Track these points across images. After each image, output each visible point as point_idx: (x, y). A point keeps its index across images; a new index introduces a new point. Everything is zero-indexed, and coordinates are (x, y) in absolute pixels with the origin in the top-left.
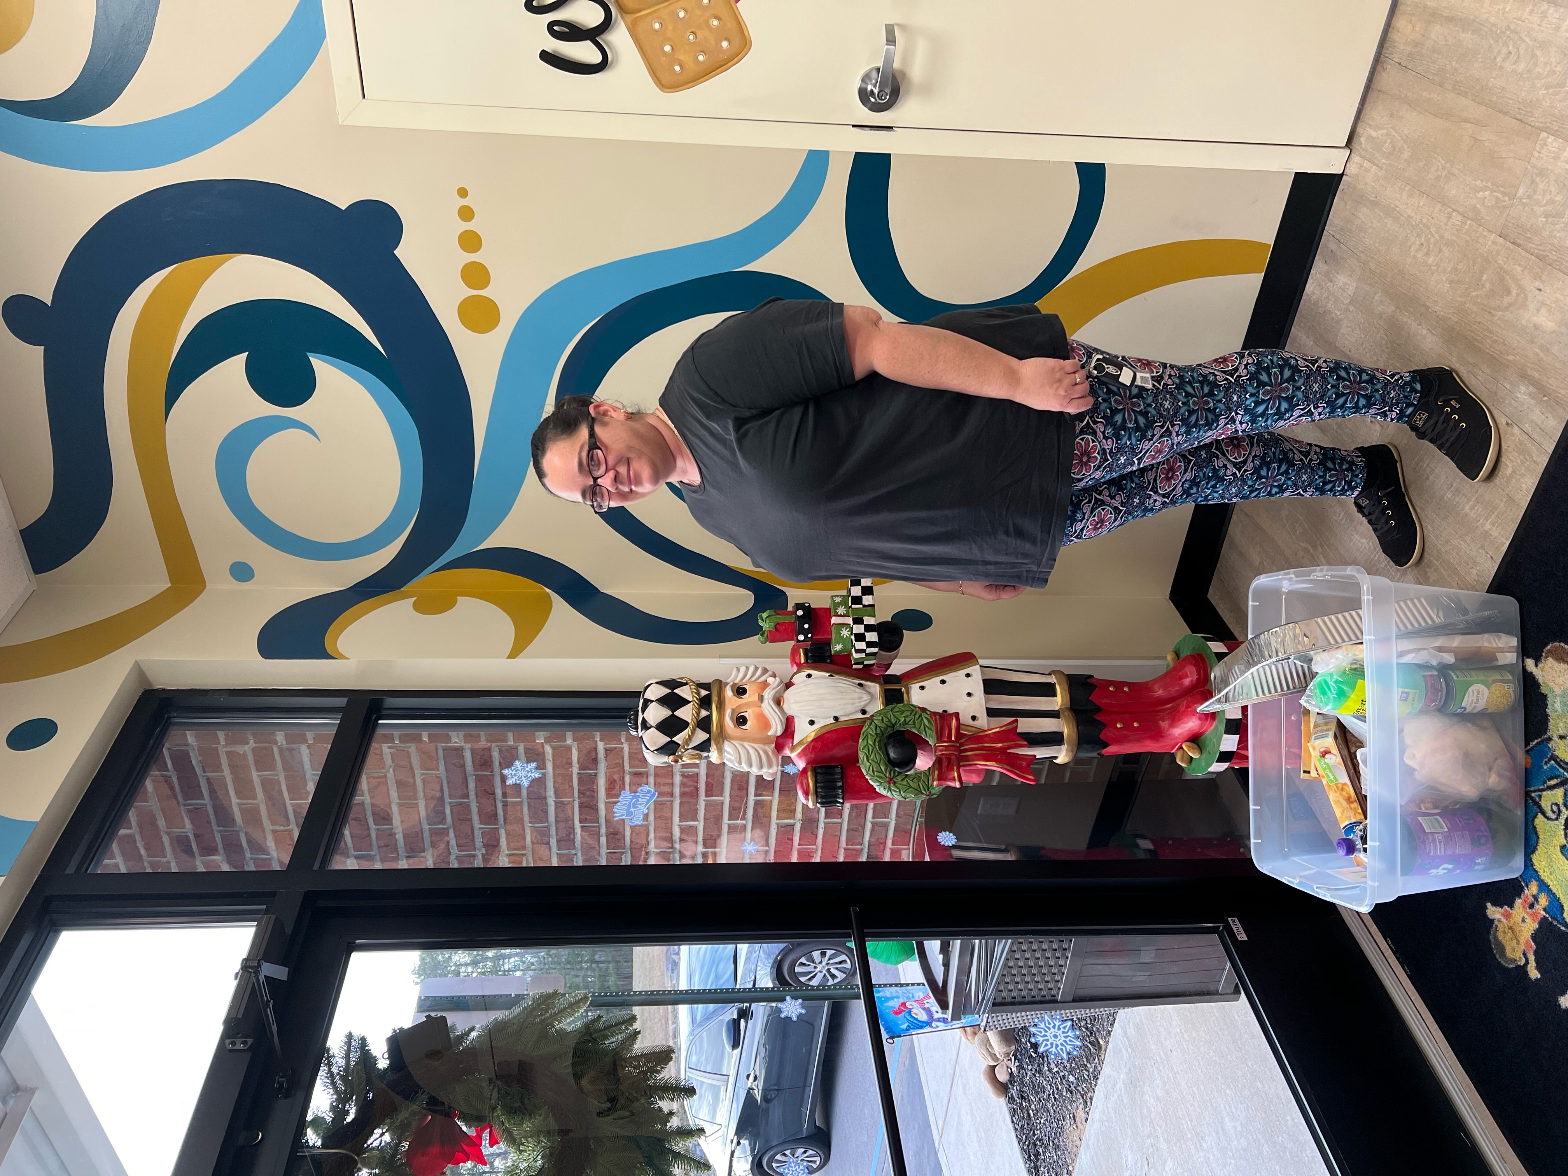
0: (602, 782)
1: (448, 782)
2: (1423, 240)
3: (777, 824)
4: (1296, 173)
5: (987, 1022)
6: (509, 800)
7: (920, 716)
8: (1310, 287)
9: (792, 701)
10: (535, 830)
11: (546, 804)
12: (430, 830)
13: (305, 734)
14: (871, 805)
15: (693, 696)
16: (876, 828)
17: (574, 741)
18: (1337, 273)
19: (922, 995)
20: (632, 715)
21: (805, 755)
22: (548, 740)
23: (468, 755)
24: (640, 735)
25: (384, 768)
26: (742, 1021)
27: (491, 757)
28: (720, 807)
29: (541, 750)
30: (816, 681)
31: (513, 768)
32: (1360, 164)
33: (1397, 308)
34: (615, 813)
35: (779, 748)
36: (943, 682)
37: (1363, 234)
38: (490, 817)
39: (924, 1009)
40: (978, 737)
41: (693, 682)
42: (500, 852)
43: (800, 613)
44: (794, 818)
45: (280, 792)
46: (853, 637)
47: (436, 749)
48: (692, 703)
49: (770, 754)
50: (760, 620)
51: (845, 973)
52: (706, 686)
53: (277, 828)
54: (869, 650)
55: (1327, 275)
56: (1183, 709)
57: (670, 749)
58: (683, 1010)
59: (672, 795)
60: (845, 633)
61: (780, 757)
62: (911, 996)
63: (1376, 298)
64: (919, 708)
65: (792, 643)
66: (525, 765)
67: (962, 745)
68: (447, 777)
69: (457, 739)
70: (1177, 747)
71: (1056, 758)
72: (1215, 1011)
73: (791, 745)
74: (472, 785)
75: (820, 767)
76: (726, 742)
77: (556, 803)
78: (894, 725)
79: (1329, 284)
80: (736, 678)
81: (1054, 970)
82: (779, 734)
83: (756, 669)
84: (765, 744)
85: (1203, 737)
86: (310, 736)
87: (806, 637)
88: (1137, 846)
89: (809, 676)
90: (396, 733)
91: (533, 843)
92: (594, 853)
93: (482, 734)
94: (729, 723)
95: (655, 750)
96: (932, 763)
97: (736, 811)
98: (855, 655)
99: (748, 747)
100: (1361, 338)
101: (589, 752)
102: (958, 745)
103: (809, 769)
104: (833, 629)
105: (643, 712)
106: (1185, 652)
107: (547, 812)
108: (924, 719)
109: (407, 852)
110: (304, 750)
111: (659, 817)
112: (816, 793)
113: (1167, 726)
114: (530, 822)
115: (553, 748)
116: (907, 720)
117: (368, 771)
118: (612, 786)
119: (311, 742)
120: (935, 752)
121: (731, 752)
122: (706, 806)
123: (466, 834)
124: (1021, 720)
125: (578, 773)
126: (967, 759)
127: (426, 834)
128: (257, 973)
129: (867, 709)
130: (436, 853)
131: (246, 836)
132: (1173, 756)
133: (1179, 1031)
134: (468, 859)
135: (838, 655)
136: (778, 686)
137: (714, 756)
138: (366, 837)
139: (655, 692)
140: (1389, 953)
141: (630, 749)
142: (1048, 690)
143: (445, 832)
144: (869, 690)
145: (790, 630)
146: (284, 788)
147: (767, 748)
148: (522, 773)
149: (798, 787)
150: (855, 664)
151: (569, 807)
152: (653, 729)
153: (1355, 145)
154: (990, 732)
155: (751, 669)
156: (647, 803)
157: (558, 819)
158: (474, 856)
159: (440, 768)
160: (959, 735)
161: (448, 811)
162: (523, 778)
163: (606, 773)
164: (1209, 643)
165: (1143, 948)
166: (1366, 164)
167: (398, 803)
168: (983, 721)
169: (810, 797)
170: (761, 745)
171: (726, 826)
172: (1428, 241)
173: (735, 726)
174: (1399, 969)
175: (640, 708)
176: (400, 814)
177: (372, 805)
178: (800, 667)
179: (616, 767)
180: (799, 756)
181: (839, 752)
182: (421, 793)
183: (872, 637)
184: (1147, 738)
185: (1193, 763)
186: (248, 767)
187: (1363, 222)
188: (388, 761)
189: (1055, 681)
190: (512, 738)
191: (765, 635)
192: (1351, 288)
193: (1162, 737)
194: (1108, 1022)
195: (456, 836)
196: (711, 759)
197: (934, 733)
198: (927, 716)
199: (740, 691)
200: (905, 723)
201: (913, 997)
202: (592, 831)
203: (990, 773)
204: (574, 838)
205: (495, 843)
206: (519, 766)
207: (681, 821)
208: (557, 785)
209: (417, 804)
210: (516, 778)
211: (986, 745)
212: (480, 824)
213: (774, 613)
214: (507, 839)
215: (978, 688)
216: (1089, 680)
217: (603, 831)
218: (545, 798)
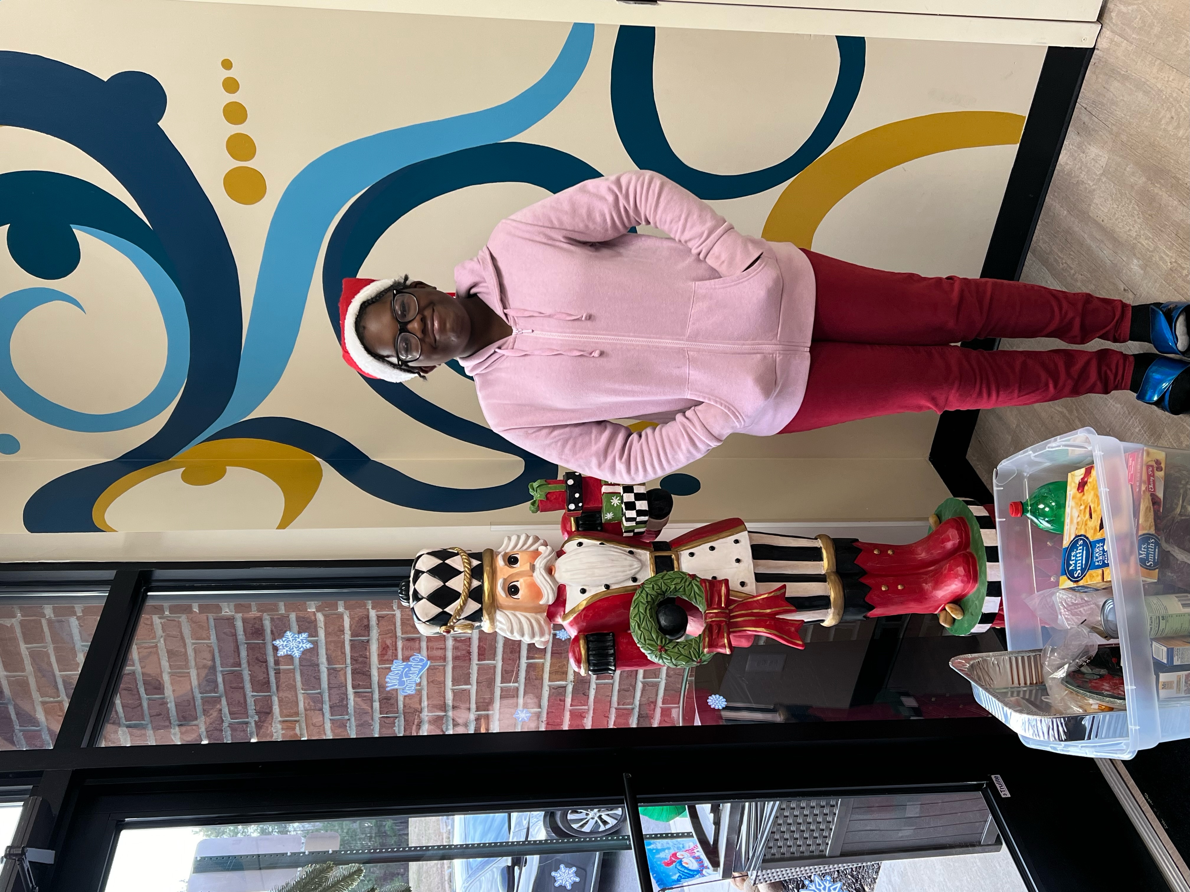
0: (374, 648)
1: (220, 651)
2: (1173, 114)
3: (550, 686)
4: (1049, 47)
5: (757, 876)
6: (281, 667)
7: (690, 583)
8: (1064, 158)
9: (563, 570)
10: (308, 696)
11: (319, 671)
12: (202, 698)
13: (73, 607)
14: (641, 672)
15: (465, 567)
16: (647, 688)
17: (346, 609)
18: (1090, 144)
19: (692, 846)
20: (403, 586)
21: (577, 623)
22: (319, 609)
23: (239, 624)
24: (411, 607)
25: (154, 638)
26: (516, 868)
27: (262, 626)
28: (492, 671)
29: (313, 618)
30: (587, 549)
31: (284, 639)
32: (1111, 39)
33: (1149, 179)
34: (387, 683)
35: (551, 615)
36: (712, 548)
37: (1114, 107)
38: (263, 685)
39: (694, 857)
40: (747, 603)
41: (465, 552)
42: (272, 719)
43: (571, 482)
44: (565, 679)
45: (50, 664)
46: (623, 506)
47: (208, 619)
48: (463, 574)
49: (542, 622)
50: (531, 490)
51: (616, 819)
52: (477, 556)
53: (47, 699)
54: (639, 519)
55: (1080, 146)
56: (946, 572)
57: (441, 619)
58: (458, 864)
59: (444, 659)
60: (615, 501)
61: (552, 625)
62: (681, 846)
63: (1128, 169)
64: (689, 575)
65: (562, 512)
66: (296, 636)
67: (731, 611)
68: (219, 646)
69: (227, 610)
70: (940, 608)
71: (823, 621)
72: (978, 861)
73: (562, 613)
74: (244, 653)
75: (592, 635)
76: (498, 612)
77: (328, 669)
78: (664, 593)
79: (1082, 155)
80: (507, 547)
81: (822, 826)
82: (551, 602)
83: (528, 537)
84: (536, 613)
85: (965, 599)
86: (79, 609)
87: (577, 506)
88: (902, 704)
89: (580, 544)
90: (166, 604)
91: (306, 710)
92: (368, 718)
93: (253, 604)
94: (501, 593)
95: (427, 621)
96: (703, 628)
97: (509, 674)
98: (626, 524)
99: (519, 616)
100: (1113, 208)
101: (361, 619)
102: (727, 611)
103: (582, 636)
104: (603, 497)
105: (415, 582)
106: (947, 516)
107: (319, 679)
108: (694, 586)
109: (180, 721)
110: (74, 622)
111: (432, 682)
112: (588, 662)
113: (930, 589)
114: (302, 689)
115: (325, 615)
116: (678, 587)
117: (138, 641)
118: (384, 652)
119: (80, 614)
120: (706, 619)
121: (504, 622)
122: (479, 670)
123: (239, 702)
124: (788, 584)
125: (351, 640)
126: (737, 625)
127: (199, 702)
128: (21, 861)
129: (638, 576)
130: (208, 721)
131: (15, 708)
132: (936, 617)
133: (942, 880)
134: (241, 726)
135: (609, 523)
136: (549, 555)
137: (486, 625)
138: (138, 706)
139: (426, 563)
140: (1147, 807)
141: (402, 615)
142: (814, 554)
143: (218, 700)
144: (639, 557)
145: (560, 499)
146: (53, 659)
147: (539, 616)
148: (293, 644)
149: (570, 655)
150: (625, 532)
151: (342, 673)
152: (424, 600)
153: (1106, 20)
154: (759, 598)
155: (523, 538)
156: (419, 672)
157: (331, 685)
158: (247, 723)
159: (212, 637)
160: (729, 602)
161: (220, 679)
162: (295, 649)
163: (378, 639)
164: (970, 507)
165: (908, 804)
166: (1117, 38)
167: (169, 673)
168: (752, 587)
169: (582, 665)
170: (533, 614)
171: (499, 689)
172: (1178, 114)
173: (507, 596)
174: (1156, 823)
175: (411, 579)
176: (172, 684)
177: (143, 674)
178: (571, 535)
179: (388, 633)
180: (571, 624)
181: (611, 619)
182: (192, 663)
183: (642, 505)
184: (912, 600)
185: (956, 623)
186: (15, 639)
187: (1114, 95)
188: (159, 632)
189: (822, 545)
190: (283, 608)
191: (536, 505)
192: (1103, 159)
193: (926, 599)
194: (873, 869)
195: (228, 704)
196: (482, 629)
197: (704, 600)
198: (697, 583)
199: (512, 560)
200: (676, 591)
201: (683, 847)
202: (365, 696)
203: (757, 637)
204: (347, 704)
205: (268, 711)
206: (290, 637)
207: (453, 685)
208: (329, 652)
209: (189, 673)
210: (287, 649)
211: (755, 611)
212: (253, 692)
213: (545, 483)
214: (280, 706)
215: (746, 554)
216: (854, 544)
217: (376, 696)
218: (318, 665)
